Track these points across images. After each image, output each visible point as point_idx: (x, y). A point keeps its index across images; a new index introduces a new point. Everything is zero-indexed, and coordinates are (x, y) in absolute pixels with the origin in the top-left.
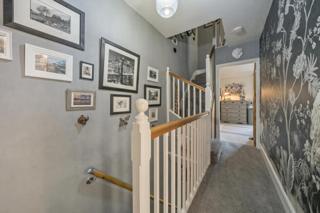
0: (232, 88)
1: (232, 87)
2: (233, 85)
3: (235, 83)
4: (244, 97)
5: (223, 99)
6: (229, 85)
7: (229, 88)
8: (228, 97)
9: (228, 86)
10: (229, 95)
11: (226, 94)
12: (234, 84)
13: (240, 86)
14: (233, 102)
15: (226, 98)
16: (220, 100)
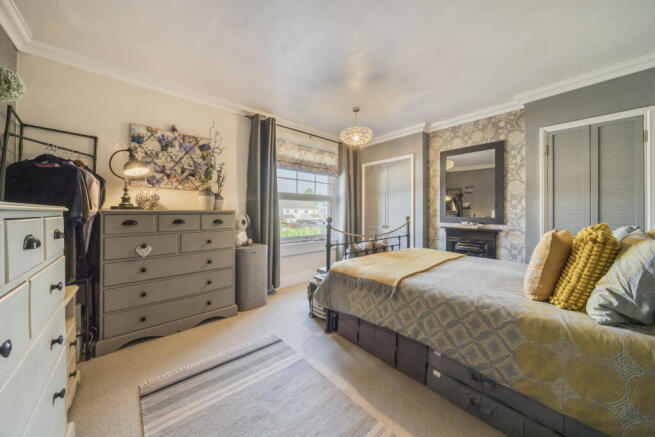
0: (164, 148)
1: (166, 145)
2: (170, 135)
3: (183, 129)
4: (217, 196)
5: (114, 200)
6: (152, 131)
7: (152, 145)
8: (148, 192)
9: (143, 132)
10: (151, 181)
11: (137, 171)
12: (174, 129)
13: (202, 148)
14: (178, 219)
15: (134, 195)
16: (95, 210)
